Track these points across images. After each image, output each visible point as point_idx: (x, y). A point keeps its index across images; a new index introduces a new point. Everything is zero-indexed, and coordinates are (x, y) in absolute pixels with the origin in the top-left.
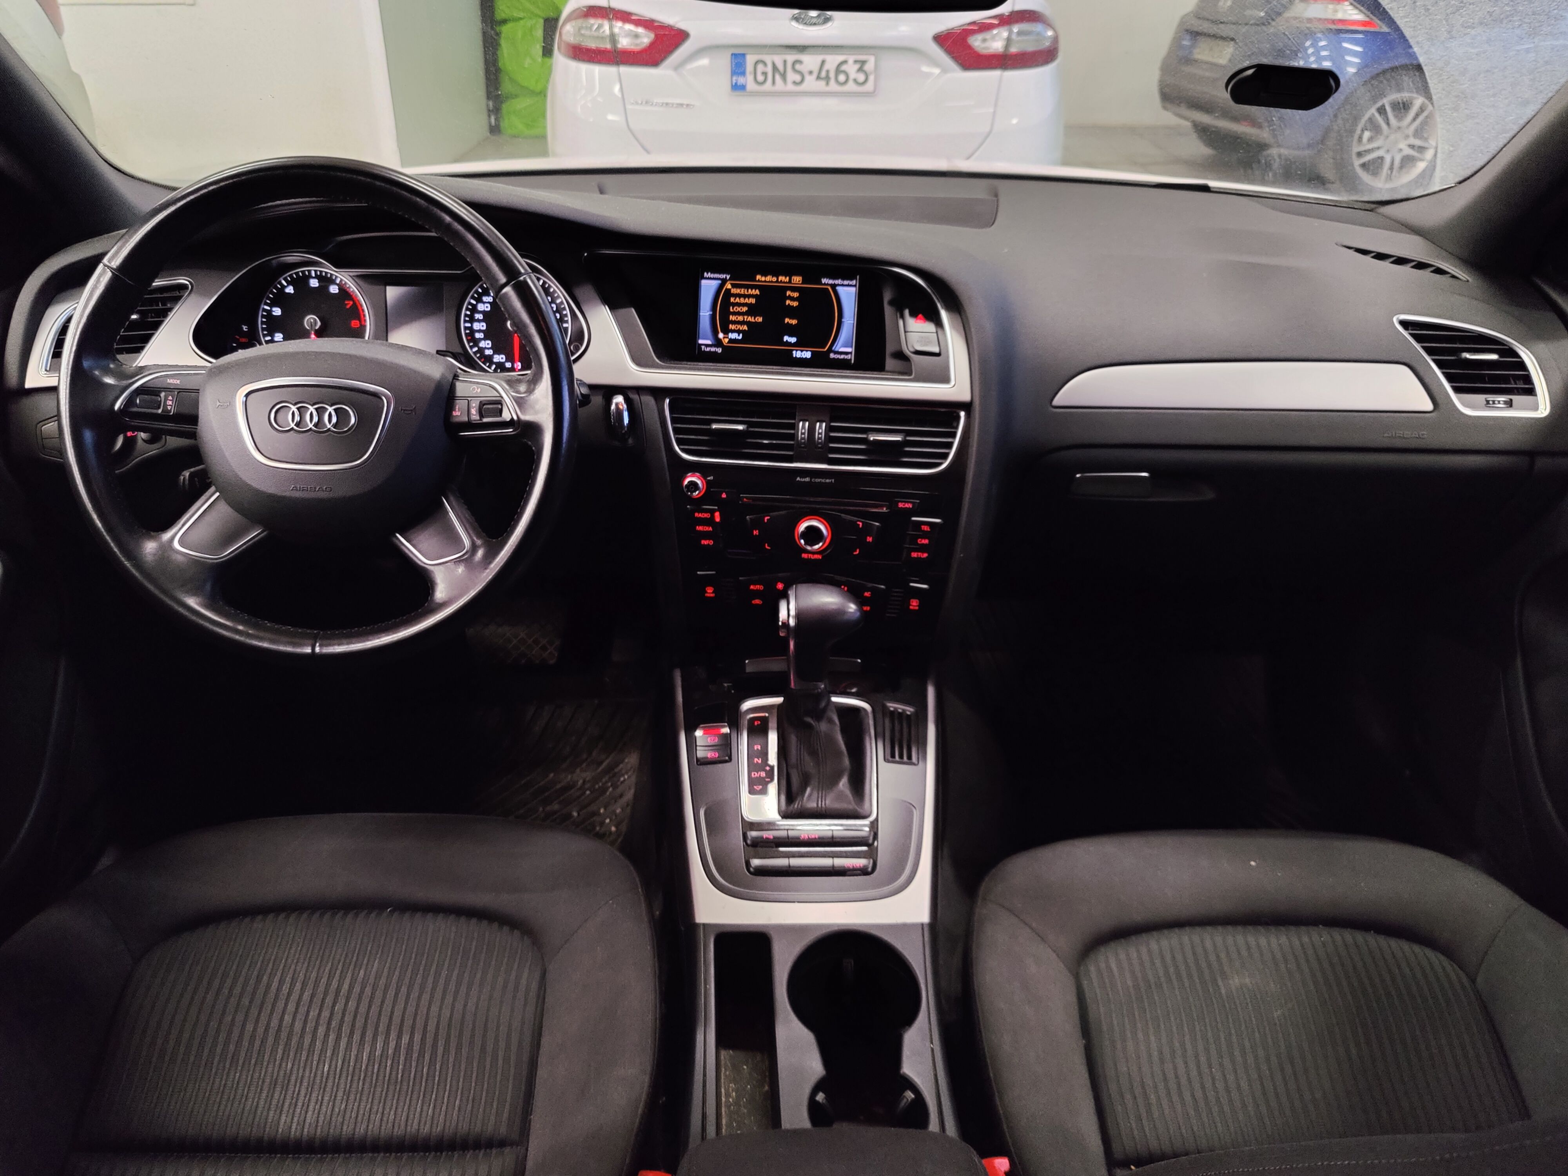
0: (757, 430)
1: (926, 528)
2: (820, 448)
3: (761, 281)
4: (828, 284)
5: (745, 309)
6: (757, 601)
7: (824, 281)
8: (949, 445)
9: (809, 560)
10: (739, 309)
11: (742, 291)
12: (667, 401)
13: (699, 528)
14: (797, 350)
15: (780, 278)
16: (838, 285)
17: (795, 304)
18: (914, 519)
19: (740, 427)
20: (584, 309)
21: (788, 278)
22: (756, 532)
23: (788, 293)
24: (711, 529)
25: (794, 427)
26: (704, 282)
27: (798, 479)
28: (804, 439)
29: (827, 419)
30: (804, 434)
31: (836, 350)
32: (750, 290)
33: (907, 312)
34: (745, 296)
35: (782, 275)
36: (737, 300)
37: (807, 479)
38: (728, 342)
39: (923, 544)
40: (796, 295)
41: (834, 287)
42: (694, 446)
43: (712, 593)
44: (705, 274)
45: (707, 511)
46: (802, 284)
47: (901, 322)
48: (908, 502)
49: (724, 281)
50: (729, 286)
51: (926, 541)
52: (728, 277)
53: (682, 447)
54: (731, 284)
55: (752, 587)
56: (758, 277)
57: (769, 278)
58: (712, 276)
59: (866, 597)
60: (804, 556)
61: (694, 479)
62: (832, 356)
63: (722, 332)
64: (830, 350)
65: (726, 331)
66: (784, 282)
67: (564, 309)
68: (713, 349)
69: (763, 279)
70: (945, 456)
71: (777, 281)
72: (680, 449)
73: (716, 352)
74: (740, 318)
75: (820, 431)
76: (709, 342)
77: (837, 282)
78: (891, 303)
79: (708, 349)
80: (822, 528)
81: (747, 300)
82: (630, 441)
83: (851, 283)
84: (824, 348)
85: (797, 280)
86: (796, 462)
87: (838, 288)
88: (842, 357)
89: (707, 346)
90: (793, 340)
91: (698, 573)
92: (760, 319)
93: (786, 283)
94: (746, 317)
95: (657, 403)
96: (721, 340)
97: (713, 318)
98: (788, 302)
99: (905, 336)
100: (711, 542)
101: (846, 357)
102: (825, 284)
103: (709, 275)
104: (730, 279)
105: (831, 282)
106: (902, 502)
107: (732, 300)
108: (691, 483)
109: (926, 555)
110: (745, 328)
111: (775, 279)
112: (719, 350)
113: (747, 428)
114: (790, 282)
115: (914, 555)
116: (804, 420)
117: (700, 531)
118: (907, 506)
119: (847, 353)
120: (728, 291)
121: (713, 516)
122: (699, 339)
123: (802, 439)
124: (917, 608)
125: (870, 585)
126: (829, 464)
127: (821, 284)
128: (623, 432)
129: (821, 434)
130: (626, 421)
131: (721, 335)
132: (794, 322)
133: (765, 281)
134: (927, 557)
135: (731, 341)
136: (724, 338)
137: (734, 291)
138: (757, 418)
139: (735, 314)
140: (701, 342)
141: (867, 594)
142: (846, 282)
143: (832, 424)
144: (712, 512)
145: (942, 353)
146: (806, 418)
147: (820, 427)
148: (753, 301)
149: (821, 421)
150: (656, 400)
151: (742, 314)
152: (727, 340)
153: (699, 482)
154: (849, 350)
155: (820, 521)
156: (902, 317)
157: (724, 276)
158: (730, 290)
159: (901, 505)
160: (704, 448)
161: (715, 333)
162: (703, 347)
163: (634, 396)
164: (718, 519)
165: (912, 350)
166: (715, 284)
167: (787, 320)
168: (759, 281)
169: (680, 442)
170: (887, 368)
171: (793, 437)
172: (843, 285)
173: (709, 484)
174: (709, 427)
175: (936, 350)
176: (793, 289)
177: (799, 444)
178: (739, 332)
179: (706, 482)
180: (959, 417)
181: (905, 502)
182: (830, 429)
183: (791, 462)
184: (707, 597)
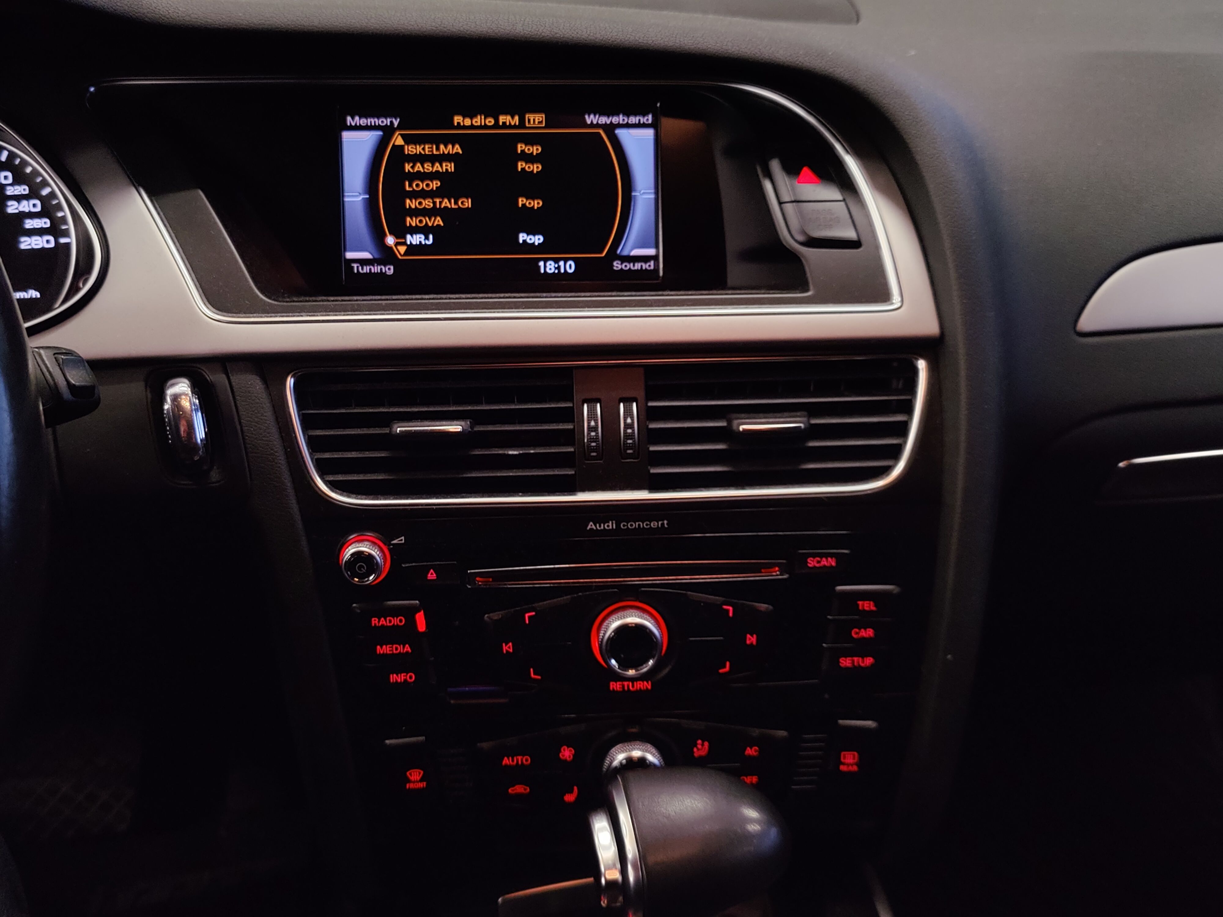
0: (490, 428)
1: (867, 606)
2: (630, 456)
3: (465, 127)
4: (598, 126)
5: (435, 185)
6: (519, 789)
7: (590, 119)
8: (902, 430)
9: (626, 693)
10: (423, 185)
11: (428, 149)
12: (290, 382)
13: (383, 650)
14: (546, 260)
15: (502, 119)
16: (620, 126)
17: (536, 168)
18: (839, 588)
19: (455, 427)
20: (90, 196)
21: (517, 118)
22: (508, 648)
23: (520, 147)
24: (408, 648)
25: (571, 415)
26: (346, 135)
27: (591, 526)
28: (595, 440)
29: (641, 394)
30: (595, 429)
31: (625, 253)
32: (442, 147)
33: (775, 166)
34: (433, 159)
35: (506, 113)
36: (418, 167)
37: (611, 525)
38: (406, 253)
39: (863, 638)
40: (536, 150)
41: (610, 129)
42: (358, 473)
43: (421, 780)
44: (349, 119)
45: (395, 612)
46: (546, 127)
47: (768, 186)
48: (827, 555)
49: (388, 132)
50: (400, 141)
51: (869, 633)
52: (396, 123)
53: (331, 478)
54: (403, 136)
55: (506, 761)
56: (458, 119)
57: (478, 121)
58: (363, 122)
59: (750, 757)
60: (615, 686)
61: (365, 548)
62: (617, 265)
63: (391, 233)
64: (613, 255)
65: (400, 232)
66: (510, 127)
67: (59, 207)
68: (376, 269)
69: (468, 122)
70: (895, 452)
71: (496, 126)
72: (326, 483)
73: (382, 274)
74: (427, 203)
75: (629, 421)
76: (366, 255)
77: (615, 120)
78: (730, 152)
79: (366, 269)
80: (649, 624)
81: (437, 167)
82: (215, 475)
83: (643, 120)
84: (601, 252)
85: (536, 119)
86: (583, 490)
87: (619, 132)
88: (638, 266)
89: (363, 262)
90: (537, 240)
91: (387, 742)
92: (468, 203)
93: (515, 127)
94: (438, 201)
95: (267, 387)
96: (391, 248)
97: (371, 205)
98: (521, 165)
99: (782, 210)
100: (411, 677)
101: (645, 266)
102: (592, 125)
103: (357, 121)
104: (400, 127)
105: (604, 120)
106: (814, 556)
107: (408, 167)
108: (358, 555)
109: (869, 661)
110: (439, 221)
111: (490, 121)
112: (390, 270)
113: (472, 427)
114: (522, 125)
115: (846, 662)
116: (591, 401)
117: (385, 655)
118: (824, 562)
119: (645, 259)
120: (398, 149)
121: (411, 623)
122: (345, 250)
123: (591, 440)
124: (855, 768)
125: (756, 732)
126: (653, 489)
127: (585, 125)
128: (196, 458)
129: (631, 426)
130: (200, 433)
131: (390, 240)
132: (537, 204)
133: (472, 127)
134: (872, 665)
135: (412, 249)
136: (397, 244)
137: (411, 150)
138: (488, 403)
139: (414, 195)
140: (349, 255)
141: (751, 752)
142: (633, 120)
143: (650, 404)
144: (409, 613)
145: (863, 241)
146: (594, 395)
147: (628, 412)
148: (450, 167)
149: (628, 401)
150: (265, 380)
151: (431, 194)
152: (402, 249)
153: (375, 552)
154: (651, 252)
155: (644, 611)
156: (769, 175)
157: (387, 122)
158: (402, 147)
159: (812, 563)
160: (381, 477)
161: (378, 236)
162: (355, 265)
163: (217, 378)
164: (422, 626)
165: (801, 238)
166: (370, 138)
167: (521, 201)
168: (459, 127)
169: (323, 468)
170: (731, 281)
171: (570, 437)
172: (628, 126)
173: (396, 554)
174: (386, 431)
175: (850, 234)
176: (530, 140)
177: (585, 451)
178: (425, 231)
179: (390, 550)
180: (915, 371)
181: (821, 555)
182: (648, 414)
183: (572, 491)
184: (411, 790)
